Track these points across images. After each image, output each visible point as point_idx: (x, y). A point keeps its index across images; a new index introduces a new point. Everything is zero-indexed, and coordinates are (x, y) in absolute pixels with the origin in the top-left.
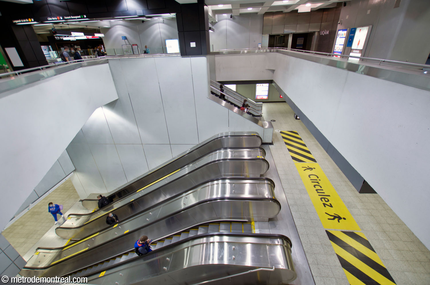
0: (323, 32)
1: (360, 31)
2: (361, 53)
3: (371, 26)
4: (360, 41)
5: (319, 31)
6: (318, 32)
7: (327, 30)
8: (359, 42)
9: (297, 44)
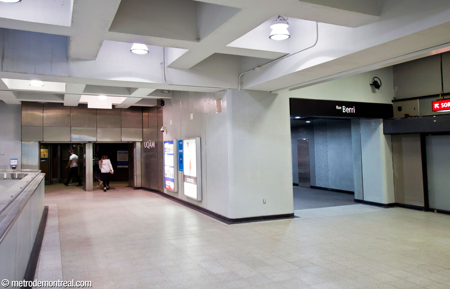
0: (148, 143)
1: (188, 145)
2: (197, 184)
3: (198, 139)
4: (190, 162)
5: (141, 140)
6: (141, 142)
7: (152, 141)
8: (191, 164)
9: (118, 160)
